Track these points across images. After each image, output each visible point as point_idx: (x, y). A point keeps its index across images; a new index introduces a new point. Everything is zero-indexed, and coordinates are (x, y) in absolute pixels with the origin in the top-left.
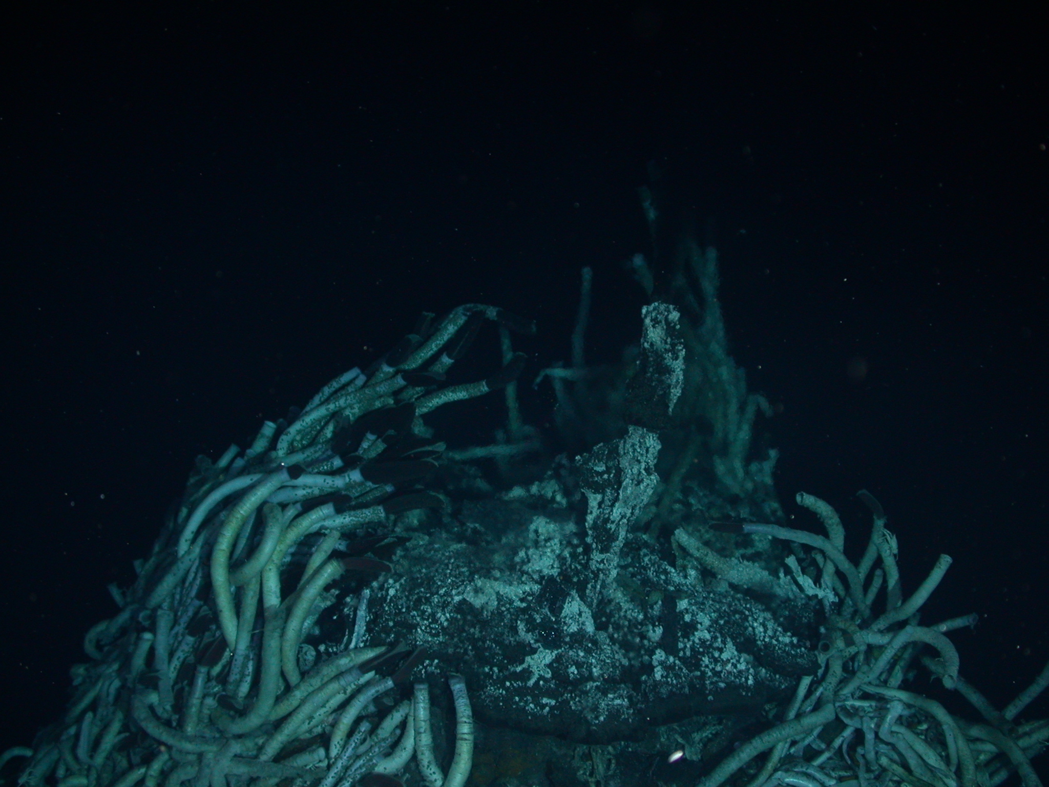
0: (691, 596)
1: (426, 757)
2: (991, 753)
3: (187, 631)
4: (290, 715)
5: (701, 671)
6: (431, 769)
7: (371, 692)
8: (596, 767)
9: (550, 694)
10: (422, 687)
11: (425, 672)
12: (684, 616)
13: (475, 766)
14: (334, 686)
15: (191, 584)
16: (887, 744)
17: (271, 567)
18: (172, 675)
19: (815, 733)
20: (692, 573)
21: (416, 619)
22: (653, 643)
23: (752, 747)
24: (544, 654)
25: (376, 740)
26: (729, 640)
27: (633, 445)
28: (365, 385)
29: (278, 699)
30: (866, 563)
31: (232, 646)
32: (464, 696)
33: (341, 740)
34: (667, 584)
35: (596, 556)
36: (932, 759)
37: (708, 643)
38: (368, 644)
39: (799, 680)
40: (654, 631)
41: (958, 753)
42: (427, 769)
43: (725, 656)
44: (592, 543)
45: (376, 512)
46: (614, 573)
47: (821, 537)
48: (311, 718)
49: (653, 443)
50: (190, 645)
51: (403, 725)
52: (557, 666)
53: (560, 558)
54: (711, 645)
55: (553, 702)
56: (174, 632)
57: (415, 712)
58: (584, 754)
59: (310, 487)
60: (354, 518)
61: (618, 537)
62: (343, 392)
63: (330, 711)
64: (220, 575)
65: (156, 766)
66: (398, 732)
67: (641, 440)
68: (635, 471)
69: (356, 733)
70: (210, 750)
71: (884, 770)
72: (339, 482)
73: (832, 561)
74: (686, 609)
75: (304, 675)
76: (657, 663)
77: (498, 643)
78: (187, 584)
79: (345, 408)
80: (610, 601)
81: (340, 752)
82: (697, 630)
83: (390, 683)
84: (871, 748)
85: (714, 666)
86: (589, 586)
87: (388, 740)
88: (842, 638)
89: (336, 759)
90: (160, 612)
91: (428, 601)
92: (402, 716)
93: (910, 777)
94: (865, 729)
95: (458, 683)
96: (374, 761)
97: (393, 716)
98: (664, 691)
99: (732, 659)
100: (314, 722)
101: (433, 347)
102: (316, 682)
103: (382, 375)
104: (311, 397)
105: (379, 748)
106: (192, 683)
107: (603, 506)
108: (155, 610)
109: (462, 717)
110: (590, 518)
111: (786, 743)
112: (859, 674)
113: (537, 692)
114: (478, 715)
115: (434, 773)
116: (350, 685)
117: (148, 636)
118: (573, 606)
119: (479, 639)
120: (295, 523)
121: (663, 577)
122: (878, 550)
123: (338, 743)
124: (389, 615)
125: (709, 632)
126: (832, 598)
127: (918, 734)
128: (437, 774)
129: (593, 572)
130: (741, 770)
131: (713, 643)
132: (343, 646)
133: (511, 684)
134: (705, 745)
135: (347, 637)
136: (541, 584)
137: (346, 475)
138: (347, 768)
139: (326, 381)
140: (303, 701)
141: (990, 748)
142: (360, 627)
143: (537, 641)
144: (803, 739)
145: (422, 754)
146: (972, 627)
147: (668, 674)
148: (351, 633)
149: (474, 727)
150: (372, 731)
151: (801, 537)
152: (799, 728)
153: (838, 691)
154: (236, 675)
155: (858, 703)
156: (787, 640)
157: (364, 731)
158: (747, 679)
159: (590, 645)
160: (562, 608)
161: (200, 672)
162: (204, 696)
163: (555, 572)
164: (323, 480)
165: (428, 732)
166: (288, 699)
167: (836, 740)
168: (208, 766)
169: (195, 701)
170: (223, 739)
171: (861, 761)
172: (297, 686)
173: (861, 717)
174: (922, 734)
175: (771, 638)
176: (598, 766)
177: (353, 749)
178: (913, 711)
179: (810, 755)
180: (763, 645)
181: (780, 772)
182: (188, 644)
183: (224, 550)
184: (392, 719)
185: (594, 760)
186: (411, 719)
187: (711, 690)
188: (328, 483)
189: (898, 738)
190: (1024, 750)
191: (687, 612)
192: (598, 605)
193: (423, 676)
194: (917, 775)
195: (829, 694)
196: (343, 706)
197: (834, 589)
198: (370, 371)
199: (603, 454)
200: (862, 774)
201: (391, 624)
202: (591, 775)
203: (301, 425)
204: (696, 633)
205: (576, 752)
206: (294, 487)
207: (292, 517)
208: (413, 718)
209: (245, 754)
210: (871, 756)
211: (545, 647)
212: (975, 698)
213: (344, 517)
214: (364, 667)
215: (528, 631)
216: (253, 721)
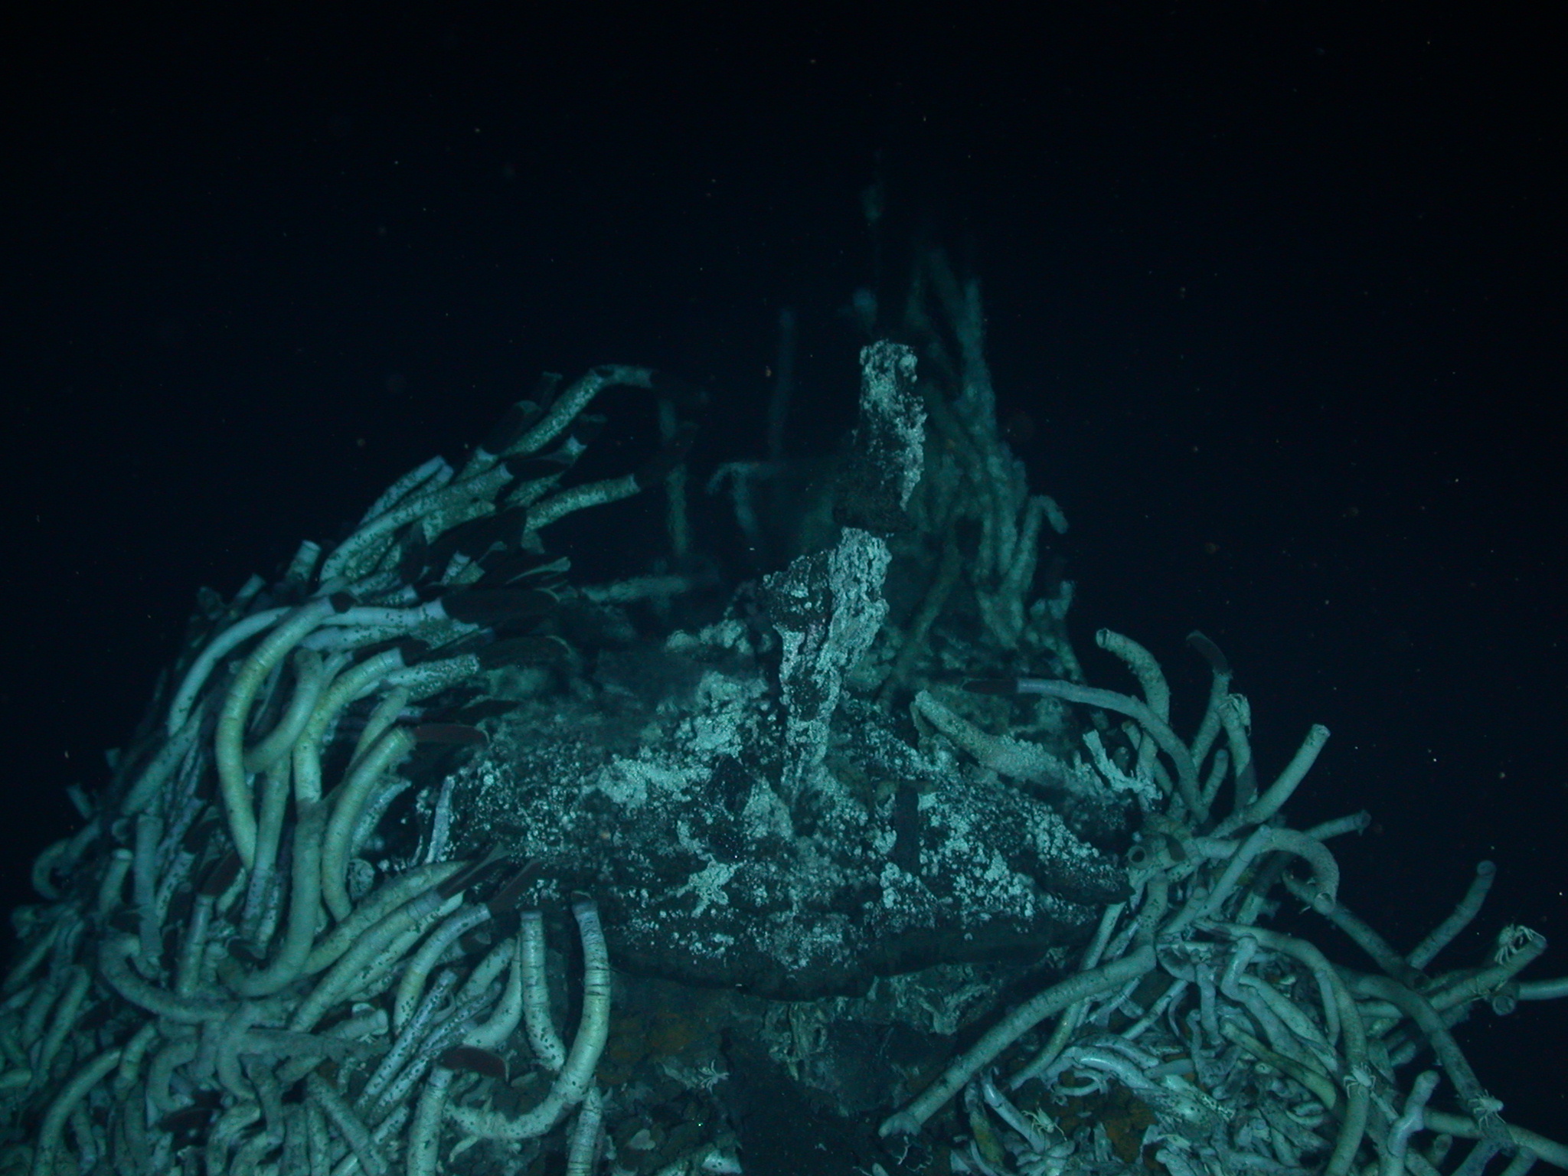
0: (939, 788)
1: (540, 1023)
2: (1391, 1019)
3: (182, 846)
4: (335, 963)
5: (953, 897)
6: (546, 1040)
7: (456, 927)
8: (797, 1041)
9: (727, 928)
10: (531, 916)
11: (539, 897)
12: (929, 819)
13: (612, 1038)
14: (401, 919)
15: (189, 775)
16: (1235, 1004)
17: (306, 744)
18: (161, 911)
19: (1128, 991)
20: (943, 756)
21: (525, 821)
22: (882, 856)
23: (1031, 1010)
24: (718, 870)
25: (464, 999)
26: (996, 852)
27: (849, 556)
28: (452, 482)
29: (317, 942)
30: (1204, 741)
31: (250, 864)
32: (595, 929)
33: (412, 998)
34: (905, 774)
35: (796, 725)
36: (1302, 1026)
37: (965, 857)
38: (453, 857)
39: (1101, 911)
40: (884, 839)
41: (1339, 1015)
42: (541, 1039)
43: (990, 875)
44: (790, 705)
45: (466, 663)
46: (822, 751)
47: (1134, 697)
48: (366, 968)
49: (878, 553)
50: (188, 867)
51: (504, 976)
52: (736, 890)
53: (741, 728)
54: (970, 860)
55: (731, 941)
56: (163, 848)
57: (521, 952)
58: (778, 1021)
59: (367, 628)
60: (433, 674)
61: (828, 695)
62: (419, 494)
63: (396, 957)
64: (229, 757)
65: (137, 1047)
66: (498, 987)
67: (861, 549)
68: (852, 594)
69: (435, 988)
70: (216, 1018)
71: (1229, 1043)
72: (410, 619)
73: (1151, 736)
74: (933, 808)
75: (355, 904)
76: (888, 884)
77: (647, 854)
78: (182, 777)
79: (422, 517)
80: (817, 795)
81: (409, 1018)
82: (948, 838)
83: (484, 913)
84: (1211, 1011)
85: (973, 890)
86: (785, 770)
87: (482, 998)
88: (1167, 850)
89: (404, 1028)
90: (142, 819)
91: (543, 794)
92: (503, 962)
93: (1269, 1054)
94: (1200, 983)
95: (587, 910)
96: (462, 1031)
97: (489, 961)
98: (897, 923)
99: (1000, 879)
100: (372, 975)
101: (555, 426)
102: (374, 913)
103: (477, 466)
104: (371, 502)
105: (469, 1011)
106: (189, 922)
107: (805, 650)
108: (134, 817)
109: (592, 961)
110: (786, 670)
111: (1083, 1005)
112: (1192, 903)
113: (707, 925)
114: (617, 960)
115: (552, 1046)
116: (424, 917)
117: (123, 854)
118: (761, 800)
119: (618, 849)
120: (342, 679)
121: (898, 762)
122: (1221, 720)
123: (408, 1003)
124: (483, 813)
125: (968, 841)
126: (1152, 793)
127: (1281, 992)
128: (556, 1047)
129: (791, 749)
130: (1014, 1045)
131: (972, 857)
132: (414, 861)
133: (669, 914)
134: (963, 1014)
135: (420, 847)
136: (712, 767)
137: (421, 609)
138: (421, 1041)
139: (393, 478)
140: (355, 943)
141: (1389, 1011)
142: (441, 832)
143: (706, 851)
144: (1109, 1000)
145: (534, 1017)
146: (1360, 832)
147: (904, 898)
148: (428, 840)
149: (611, 976)
150: (459, 986)
151: (1105, 699)
152: (1102, 980)
153: (1162, 929)
154: (255, 907)
155: (1190, 947)
156: (1084, 853)
157: (447, 985)
158: (1023, 908)
159: (786, 856)
160: (743, 804)
161: (202, 905)
162: (208, 942)
163: (735, 752)
164: (385, 615)
165: (543, 984)
166: (332, 941)
167: (1158, 1002)
168: (212, 1041)
169: (194, 947)
170: (235, 1000)
171: (1195, 1029)
172: (346, 921)
173: (1195, 965)
174: (1287, 992)
175: (1060, 850)
176: (799, 1038)
177: (429, 1012)
178: (1273, 957)
179: (1120, 1024)
180: (1049, 860)
181: (1074, 1049)
182: (183, 865)
183: (235, 719)
184: (488, 966)
185: (794, 1029)
186: (516, 966)
187: (969, 924)
188: (392, 620)
189: (1250, 994)
190: (1441, 1013)
191: (934, 813)
192: (799, 802)
193: (536, 904)
194: (1279, 1049)
195: (1148, 933)
196: (414, 950)
197: (1155, 781)
198: (459, 460)
199: (804, 572)
200: (1195, 1048)
201: (488, 827)
202: (790, 1053)
203: (356, 543)
204: (947, 843)
205: (767, 1017)
206: (343, 627)
207: (338, 669)
208: (519, 964)
209: (268, 1024)
210: (1210, 1023)
211: (719, 861)
212: (1365, 938)
213: (416, 670)
214: (445, 890)
215: (693, 837)
216: (281, 974)
